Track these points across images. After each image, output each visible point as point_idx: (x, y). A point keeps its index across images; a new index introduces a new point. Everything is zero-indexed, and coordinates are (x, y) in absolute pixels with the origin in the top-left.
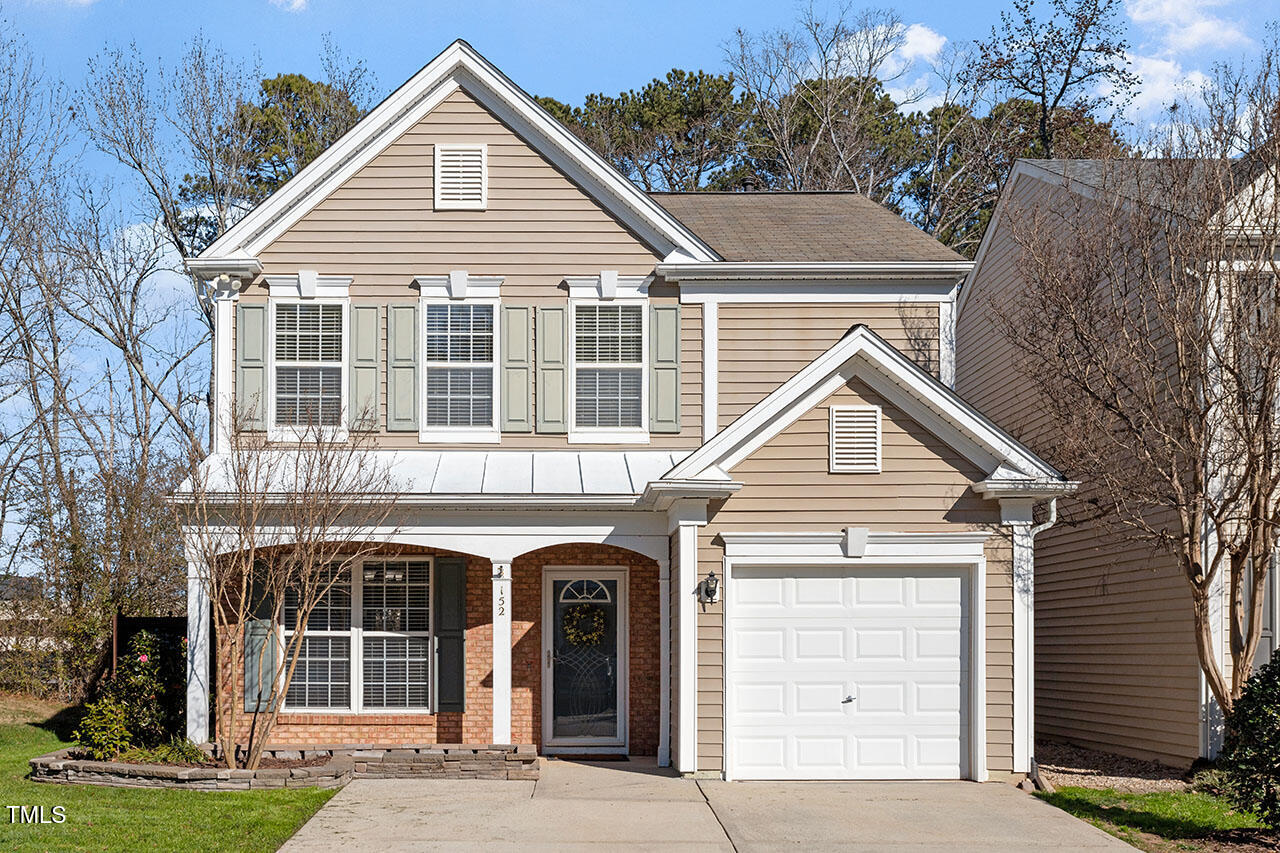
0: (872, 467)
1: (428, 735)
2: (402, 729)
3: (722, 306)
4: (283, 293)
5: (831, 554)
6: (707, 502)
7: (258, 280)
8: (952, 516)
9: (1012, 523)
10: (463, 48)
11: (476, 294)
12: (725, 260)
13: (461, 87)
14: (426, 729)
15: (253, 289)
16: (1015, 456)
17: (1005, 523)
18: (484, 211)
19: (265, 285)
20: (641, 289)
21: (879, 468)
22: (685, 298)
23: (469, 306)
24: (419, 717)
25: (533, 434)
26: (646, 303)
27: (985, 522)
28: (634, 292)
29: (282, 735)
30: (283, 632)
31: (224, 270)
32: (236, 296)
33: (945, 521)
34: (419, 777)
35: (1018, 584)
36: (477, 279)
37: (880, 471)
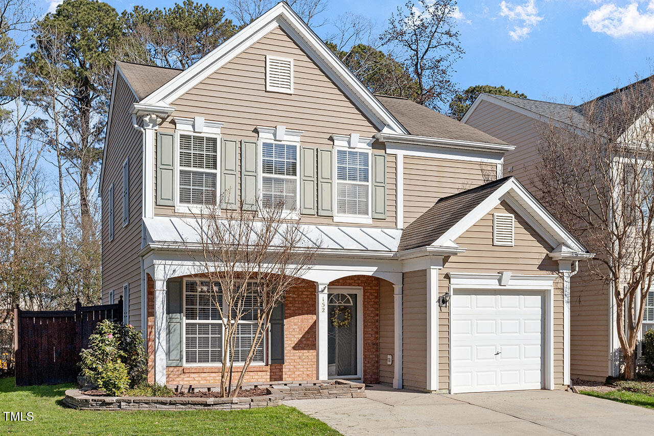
0: (510, 243)
1: (265, 377)
2: (251, 374)
3: (405, 157)
4: (184, 128)
5: (493, 284)
6: (443, 257)
7: (169, 119)
8: (541, 267)
9: (564, 271)
10: (284, 5)
11: (288, 139)
12: (410, 134)
13: (279, 26)
14: (264, 373)
15: (166, 124)
16: (570, 241)
17: (561, 271)
18: (291, 95)
19: (173, 122)
20: (368, 144)
21: (513, 244)
22: (389, 151)
23: (284, 145)
24: (260, 367)
25: (316, 216)
26: (370, 151)
27: (553, 271)
28: (365, 146)
29: (186, 379)
30: (185, 321)
31: (154, 112)
32: (157, 128)
33: (538, 270)
34: (309, 398)
35: (566, 299)
36: (290, 131)
37: (513, 245)
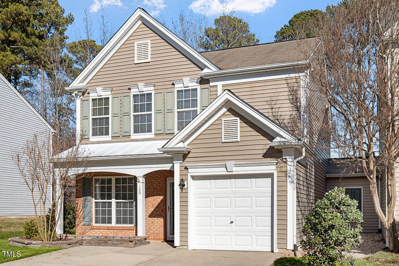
0: (237, 140)
1: (133, 233)
2: (125, 231)
3: (223, 86)
4: (93, 95)
5: (222, 171)
6: (182, 155)
7: (87, 92)
8: (265, 156)
9: (287, 157)
10: (141, 10)
11: (147, 90)
12: (221, 70)
13: (142, 23)
14: (132, 231)
15: (86, 95)
16: (282, 133)
17: (284, 157)
18: (149, 62)
19: (89, 93)
20: (197, 83)
21: (239, 140)
22: (211, 84)
23: (145, 94)
24: (132, 227)
25: (164, 134)
26: (199, 87)
27: (277, 157)
28: (195, 84)
29: (93, 232)
30: (94, 200)
31: (76, 90)
32: (81, 97)
33: (263, 158)
35: (289, 180)
36: (147, 85)
37: (239, 141)
